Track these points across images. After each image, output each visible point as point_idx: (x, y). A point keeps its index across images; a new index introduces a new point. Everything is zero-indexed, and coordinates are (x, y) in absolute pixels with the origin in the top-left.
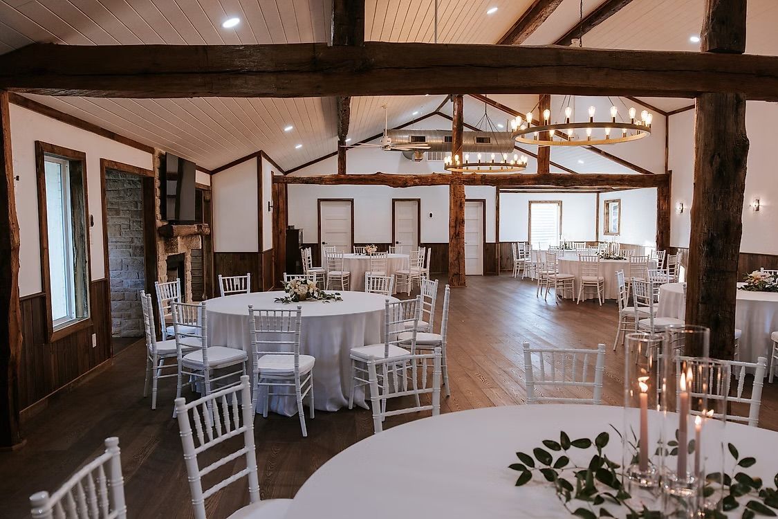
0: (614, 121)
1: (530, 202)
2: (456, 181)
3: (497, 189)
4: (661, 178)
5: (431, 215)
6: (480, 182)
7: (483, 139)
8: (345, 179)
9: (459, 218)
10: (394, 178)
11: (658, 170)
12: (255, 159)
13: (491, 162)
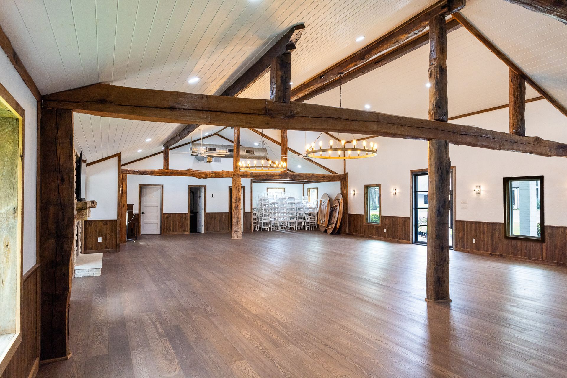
0: (355, 147)
1: (268, 188)
2: (236, 175)
3: (251, 180)
4: (342, 176)
5: (212, 196)
6: (250, 176)
7: (249, 151)
8: (168, 173)
9: (238, 198)
10: (199, 173)
11: (341, 172)
12: (116, 158)
13: (262, 165)
